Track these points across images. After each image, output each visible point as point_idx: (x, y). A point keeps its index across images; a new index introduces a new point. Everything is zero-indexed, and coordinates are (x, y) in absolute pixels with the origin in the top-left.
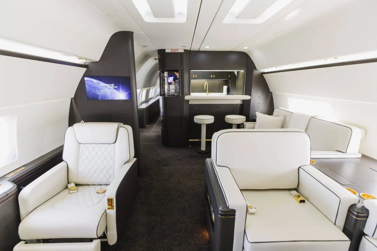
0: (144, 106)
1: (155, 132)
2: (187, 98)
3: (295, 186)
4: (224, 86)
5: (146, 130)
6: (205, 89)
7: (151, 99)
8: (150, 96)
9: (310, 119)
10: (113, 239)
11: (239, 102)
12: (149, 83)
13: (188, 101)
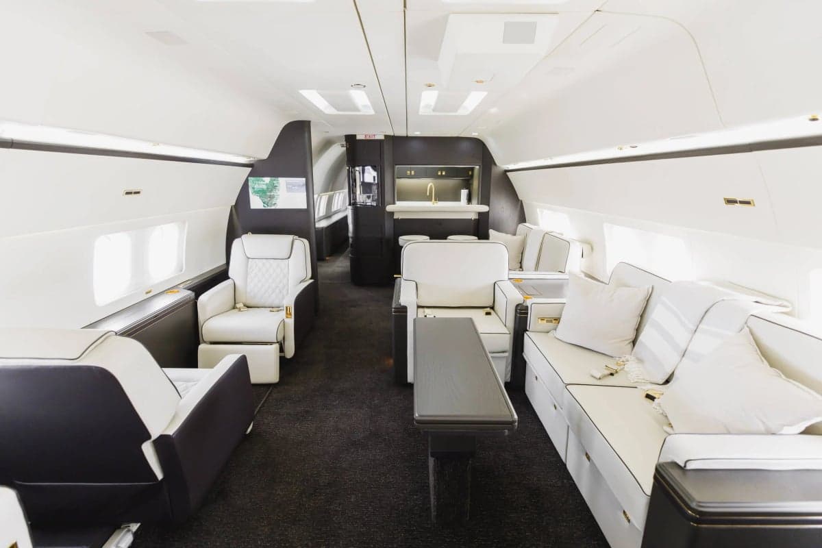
0: (323, 224)
1: (341, 267)
2: (389, 208)
3: (491, 304)
4: (462, 191)
5: (327, 264)
6: (428, 194)
7: (336, 213)
8: (334, 208)
9: (544, 235)
10: (290, 351)
11: (473, 216)
12: (331, 184)
13: (392, 213)
